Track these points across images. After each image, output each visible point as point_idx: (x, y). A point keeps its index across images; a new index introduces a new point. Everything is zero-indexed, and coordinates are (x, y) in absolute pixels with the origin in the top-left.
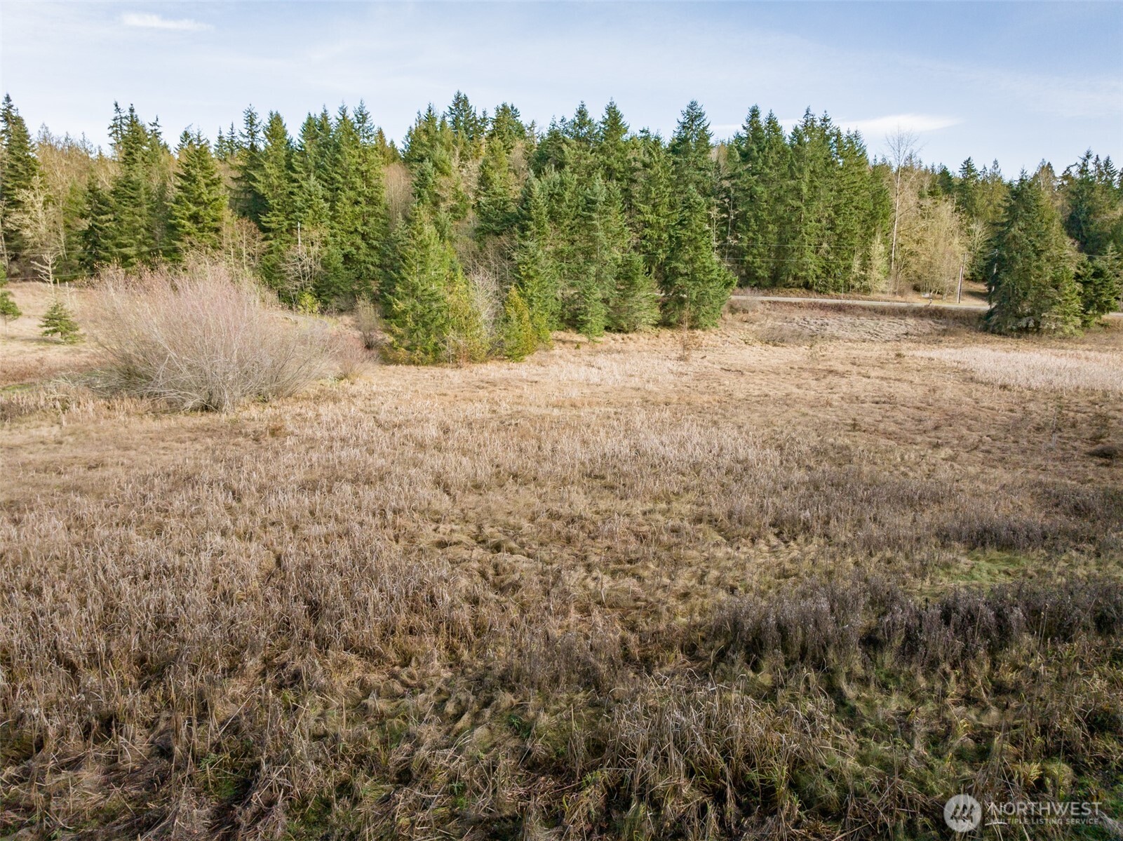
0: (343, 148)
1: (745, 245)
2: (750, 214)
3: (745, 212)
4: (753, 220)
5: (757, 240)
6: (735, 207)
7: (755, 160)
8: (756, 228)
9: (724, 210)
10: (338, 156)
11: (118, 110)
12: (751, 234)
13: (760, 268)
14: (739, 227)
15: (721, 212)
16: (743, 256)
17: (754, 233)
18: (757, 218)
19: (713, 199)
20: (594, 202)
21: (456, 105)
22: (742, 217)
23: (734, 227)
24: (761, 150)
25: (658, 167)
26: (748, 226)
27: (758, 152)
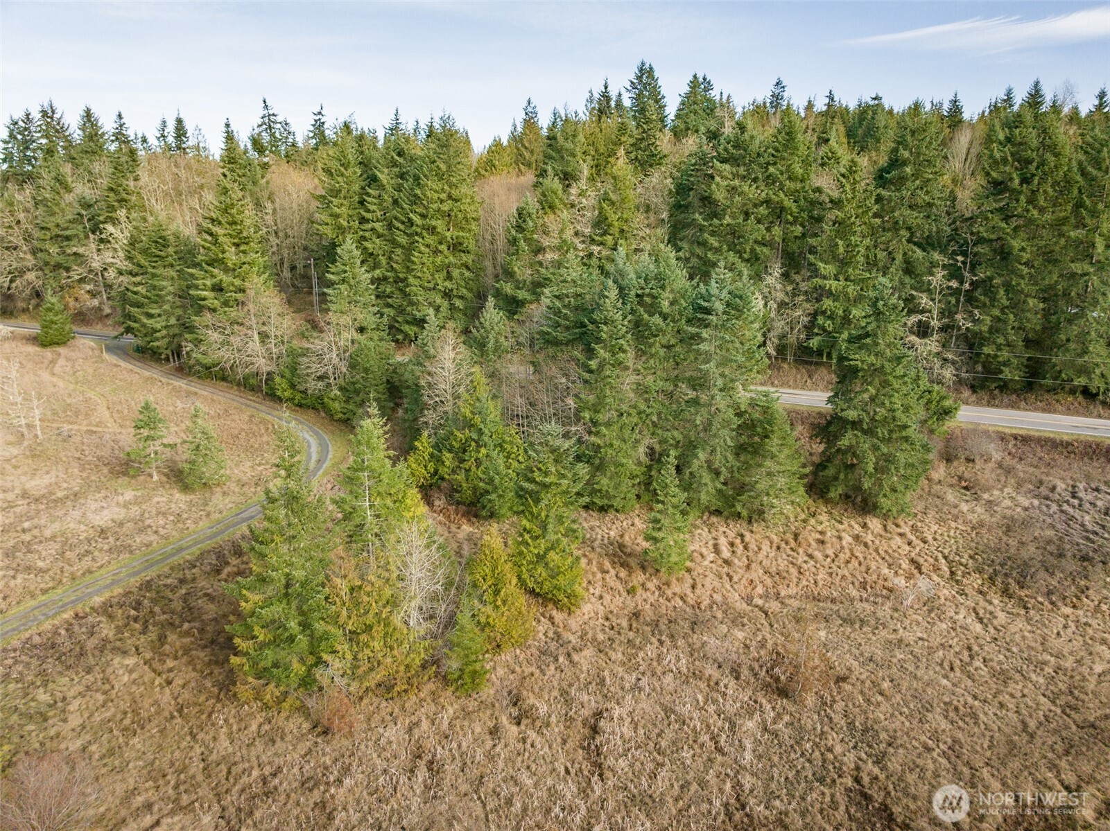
0: (423, 181)
1: (985, 328)
2: (997, 281)
3: (991, 279)
4: (1002, 292)
5: (1005, 322)
6: (973, 269)
7: (1015, 194)
8: (1005, 302)
9: (955, 273)
10: (418, 192)
11: (266, 107)
12: (996, 312)
13: (1005, 364)
14: (977, 300)
15: (951, 276)
16: (981, 345)
17: (1002, 310)
18: (1008, 286)
19: (936, 256)
20: (708, 311)
21: (639, 78)
22: (985, 285)
23: (970, 299)
24: (1025, 180)
25: (850, 209)
26: (993, 300)
27: (1021, 184)
